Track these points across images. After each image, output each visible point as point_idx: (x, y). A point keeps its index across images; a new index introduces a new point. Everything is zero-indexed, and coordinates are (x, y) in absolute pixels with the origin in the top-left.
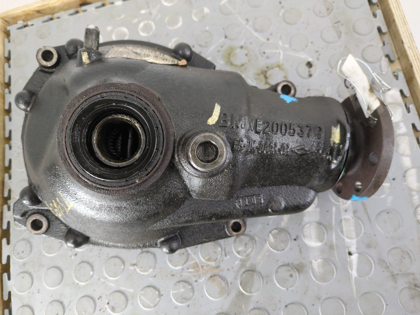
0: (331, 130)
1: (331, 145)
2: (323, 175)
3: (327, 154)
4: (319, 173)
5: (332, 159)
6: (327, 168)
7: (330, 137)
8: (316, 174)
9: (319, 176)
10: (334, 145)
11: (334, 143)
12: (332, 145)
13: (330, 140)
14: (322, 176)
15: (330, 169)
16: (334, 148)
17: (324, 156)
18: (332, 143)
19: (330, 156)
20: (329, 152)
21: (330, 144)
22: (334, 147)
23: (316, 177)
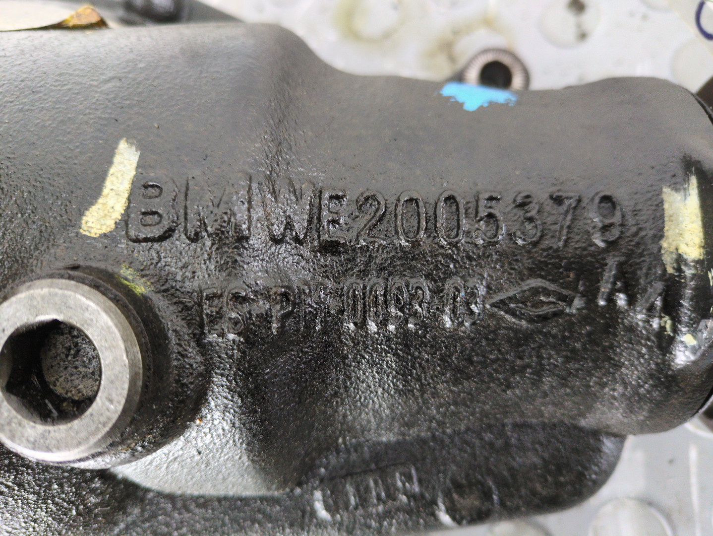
0: (662, 202)
1: (665, 270)
2: (642, 391)
3: (651, 309)
4: (625, 384)
5: (675, 330)
6: (657, 364)
7: (659, 235)
8: (614, 390)
9: (624, 395)
10: (679, 270)
11: (680, 260)
12: (670, 270)
13: (660, 248)
14: (638, 394)
15: (670, 369)
16: (679, 282)
17: (640, 317)
18: (668, 260)
19: (667, 318)
20: (659, 303)
21: (663, 266)
22: (679, 276)
23: (614, 398)
